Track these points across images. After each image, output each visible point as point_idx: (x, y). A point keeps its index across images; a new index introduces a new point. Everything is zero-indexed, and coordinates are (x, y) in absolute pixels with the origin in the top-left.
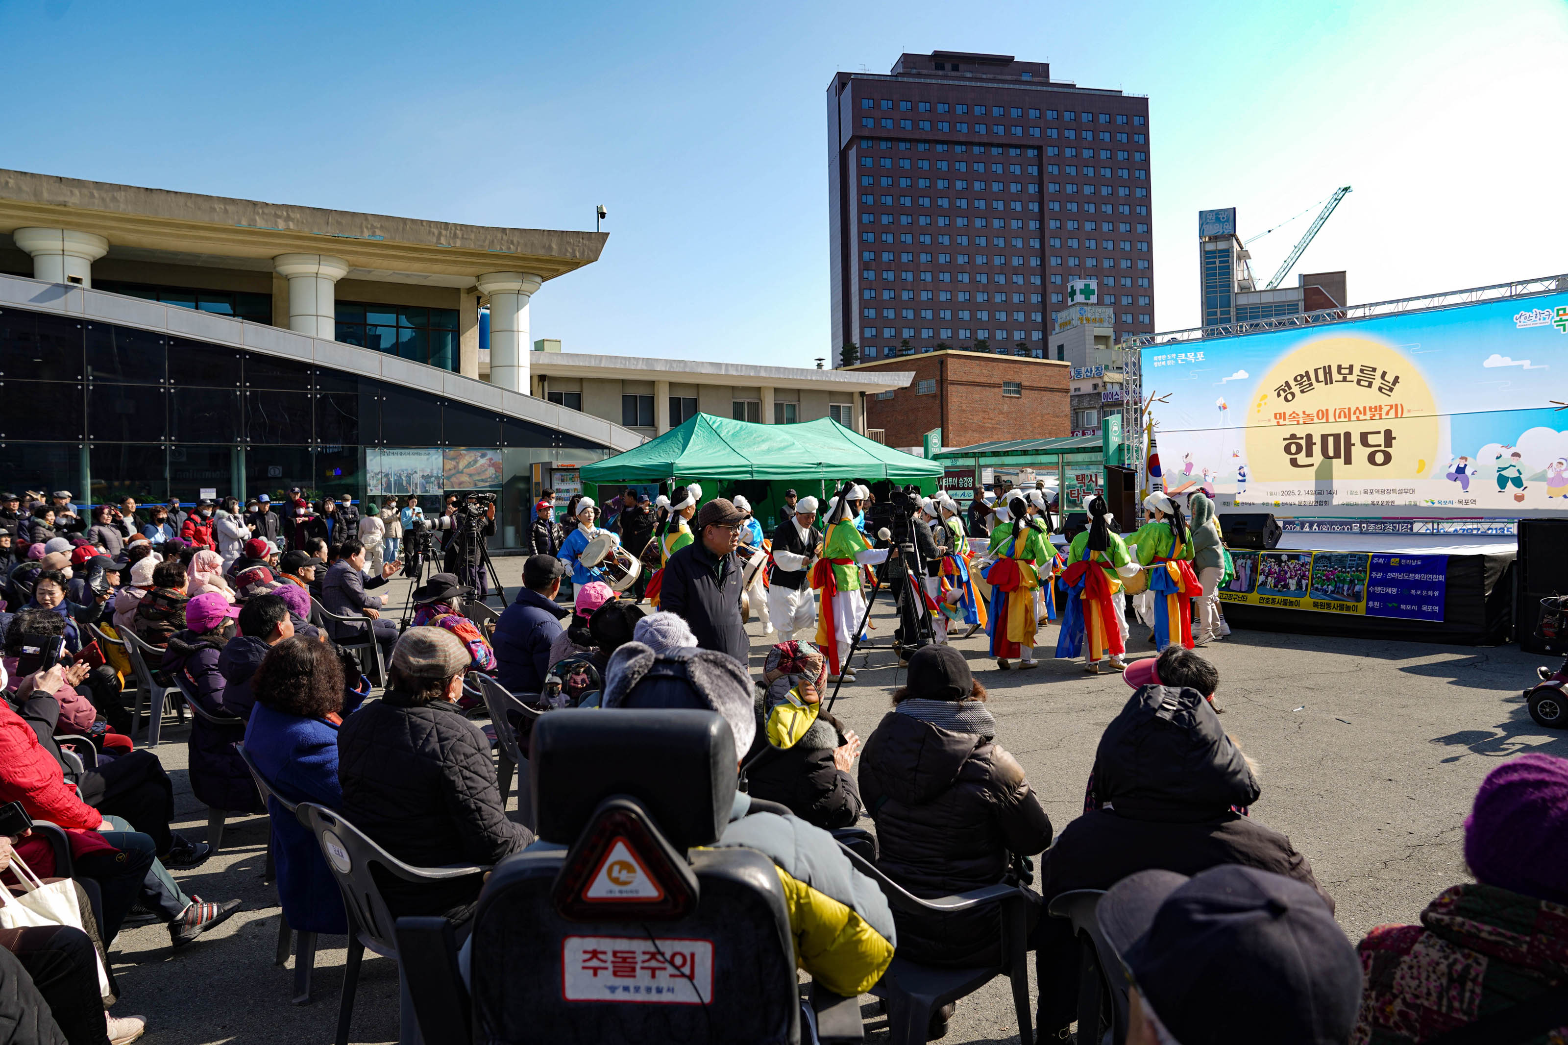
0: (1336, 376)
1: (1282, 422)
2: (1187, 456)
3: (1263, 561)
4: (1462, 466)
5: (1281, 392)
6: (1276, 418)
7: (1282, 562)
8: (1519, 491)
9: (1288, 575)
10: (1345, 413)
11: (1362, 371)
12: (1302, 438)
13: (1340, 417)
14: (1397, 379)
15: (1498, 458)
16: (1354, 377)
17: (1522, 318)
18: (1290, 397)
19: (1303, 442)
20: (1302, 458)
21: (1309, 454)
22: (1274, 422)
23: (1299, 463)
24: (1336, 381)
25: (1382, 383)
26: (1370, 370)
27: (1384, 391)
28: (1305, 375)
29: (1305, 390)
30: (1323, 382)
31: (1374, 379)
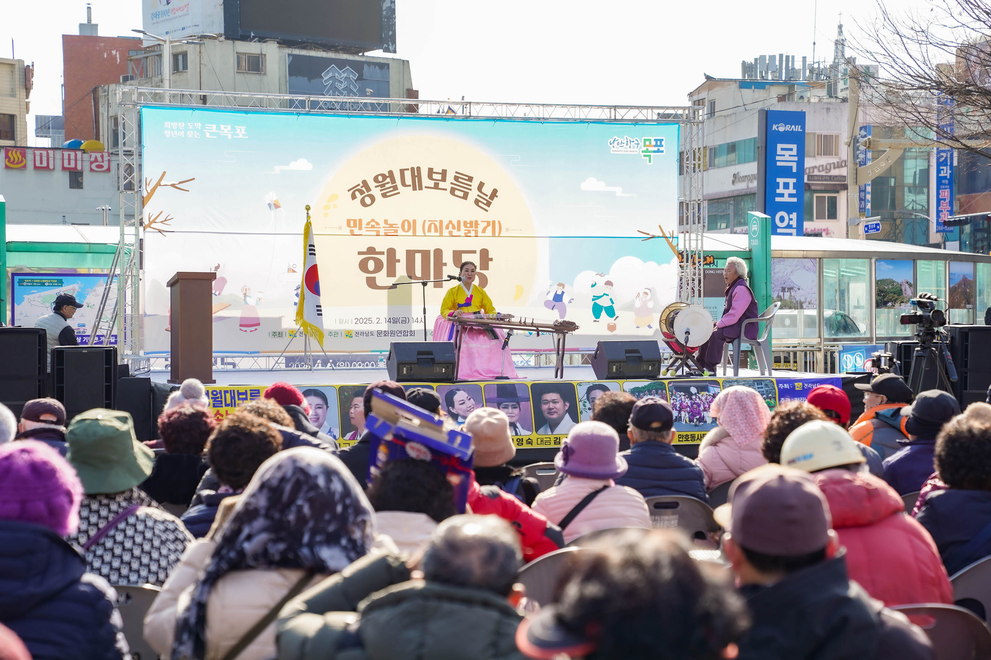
0: (426, 182)
1: (356, 231)
2: (217, 268)
3: (672, 395)
4: (559, 293)
5: (357, 193)
6: (349, 225)
7: (692, 394)
8: (611, 320)
9: (702, 408)
10: (435, 226)
11: (456, 178)
12: (382, 253)
13: (429, 230)
14: (494, 193)
15: (593, 286)
16: (447, 185)
17: (616, 143)
18: (368, 201)
19: (384, 258)
20: (382, 278)
21: (391, 273)
22: (347, 231)
23: (379, 283)
24: (426, 187)
25: (478, 196)
26: (467, 178)
27: (480, 204)
28: (387, 175)
29: (388, 194)
30: (410, 186)
31: (471, 190)
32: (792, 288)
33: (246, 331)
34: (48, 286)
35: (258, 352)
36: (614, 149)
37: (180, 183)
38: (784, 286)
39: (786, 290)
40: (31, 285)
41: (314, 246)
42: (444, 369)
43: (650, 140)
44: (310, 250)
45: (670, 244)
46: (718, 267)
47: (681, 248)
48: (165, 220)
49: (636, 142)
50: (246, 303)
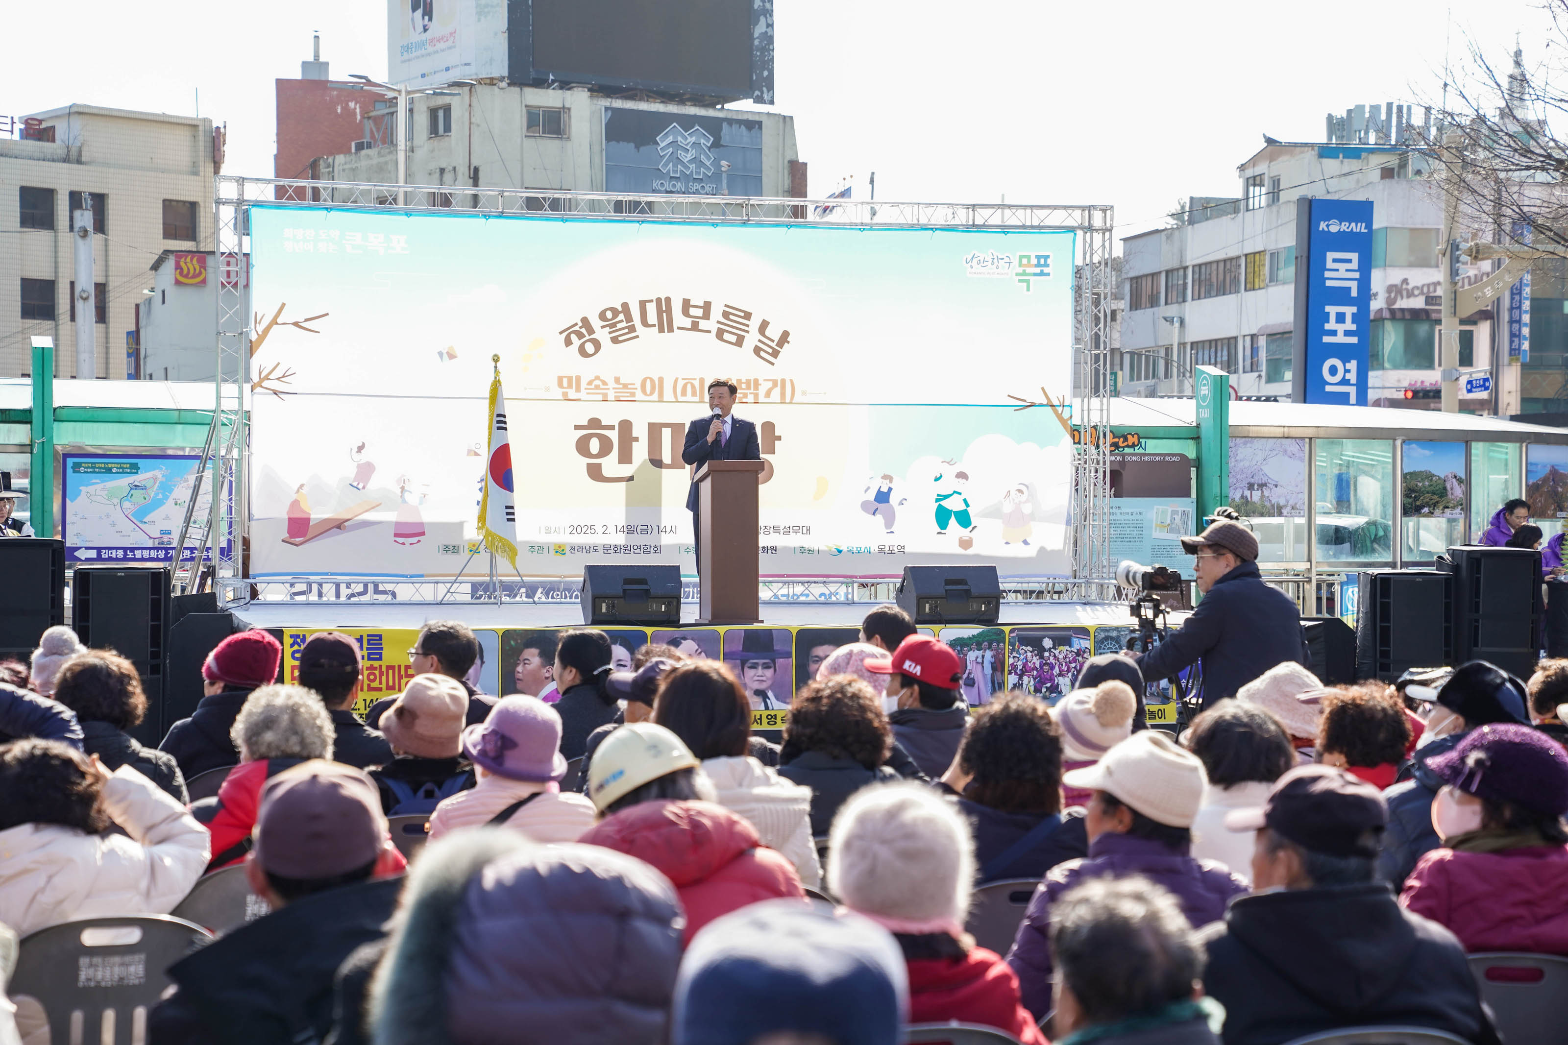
0: (679, 319)
1: (572, 394)
2: (360, 449)
4: (885, 489)
5: (574, 337)
6: (560, 385)
7: (1044, 650)
8: (965, 533)
9: (1056, 671)
10: (693, 386)
11: (726, 315)
12: (612, 428)
13: (684, 393)
14: (784, 338)
15: (937, 479)
16: (711, 324)
17: (975, 260)
18: (590, 348)
19: (614, 435)
20: (610, 465)
21: (625, 457)
22: (558, 393)
23: (606, 472)
24: (679, 328)
25: (760, 341)
26: (742, 314)
27: (762, 354)
28: (620, 309)
29: (620, 339)
30: (654, 326)
31: (748, 332)
32: (1265, 485)
33: (403, 544)
34: (117, 473)
35: (422, 576)
36: (972, 270)
37: (307, 320)
38: (1252, 481)
39: (1256, 487)
40: (90, 472)
41: (504, 416)
42: (663, 606)
43: (1029, 257)
44: (498, 422)
45: (1059, 417)
46: (1147, 452)
47: (1076, 421)
48: (284, 376)
49: (1007, 260)
50: (404, 501)
